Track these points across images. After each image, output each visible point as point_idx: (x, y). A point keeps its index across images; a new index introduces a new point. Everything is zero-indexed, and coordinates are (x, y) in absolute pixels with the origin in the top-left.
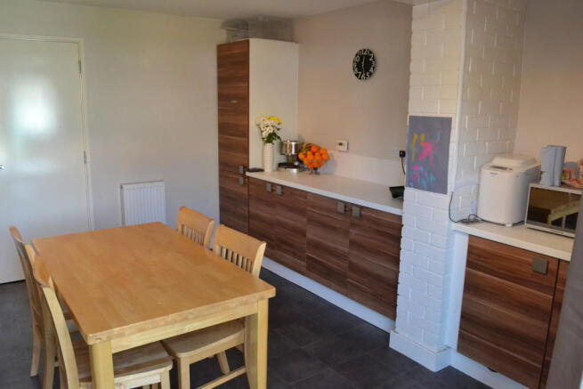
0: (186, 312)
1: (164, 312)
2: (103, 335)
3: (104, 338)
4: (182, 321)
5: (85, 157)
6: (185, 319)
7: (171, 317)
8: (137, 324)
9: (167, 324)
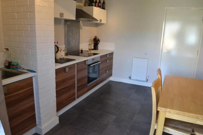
0: (199, 115)
1: (190, 111)
2: (163, 109)
3: (163, 111)
4: (196, 118)
5: (198, 52)
6: (198, 118)
7: (191, 114)
8: (177, 111)
9: (189, 116)
